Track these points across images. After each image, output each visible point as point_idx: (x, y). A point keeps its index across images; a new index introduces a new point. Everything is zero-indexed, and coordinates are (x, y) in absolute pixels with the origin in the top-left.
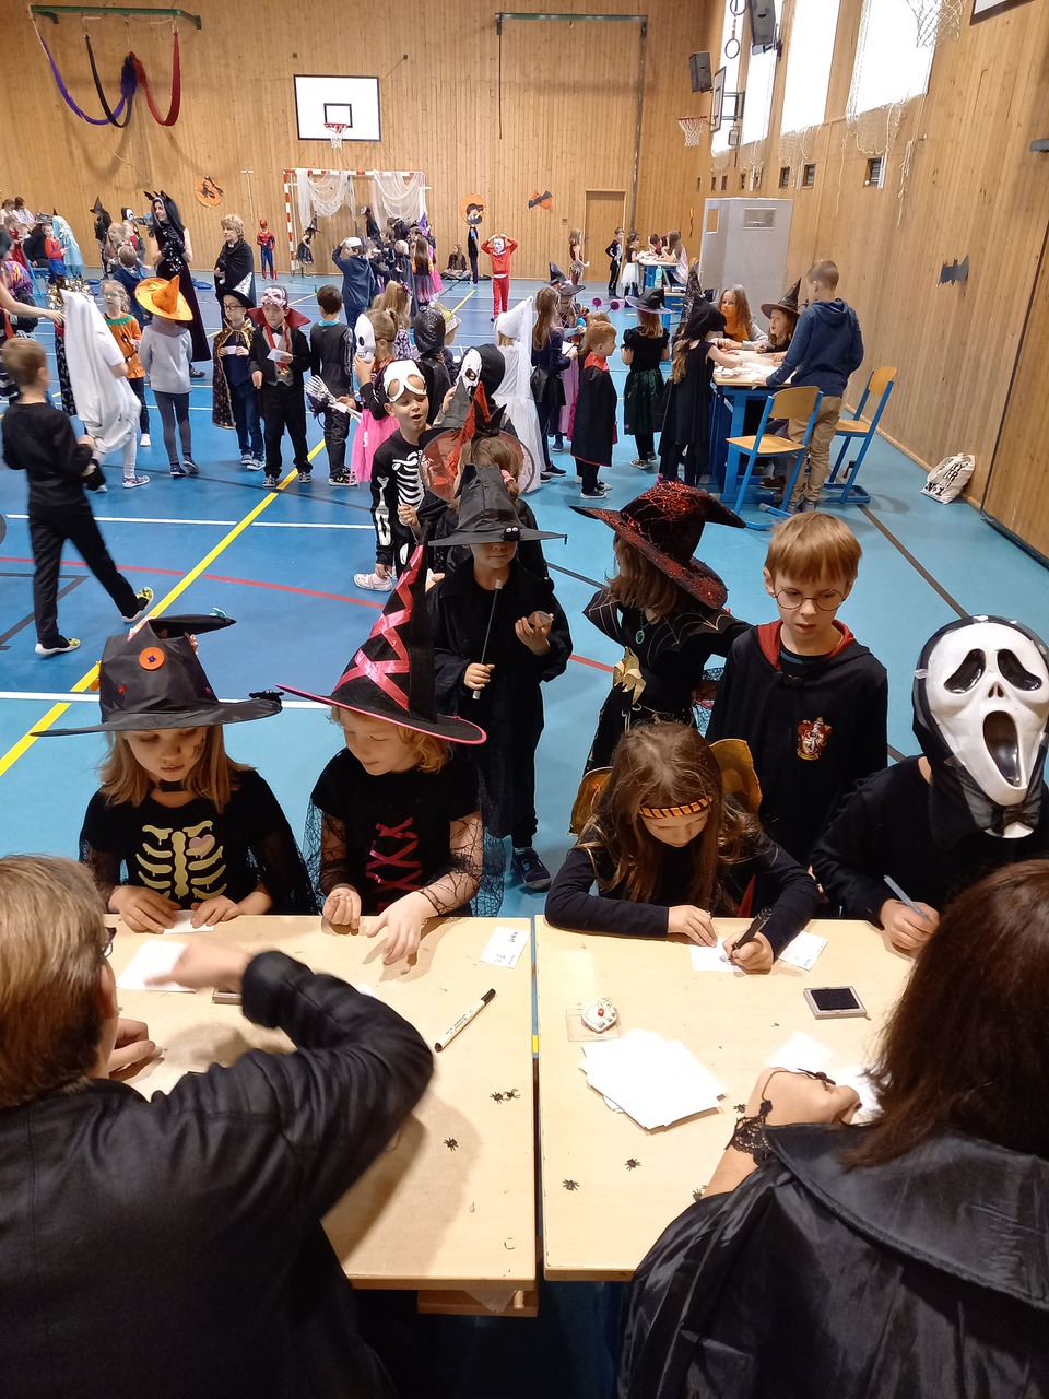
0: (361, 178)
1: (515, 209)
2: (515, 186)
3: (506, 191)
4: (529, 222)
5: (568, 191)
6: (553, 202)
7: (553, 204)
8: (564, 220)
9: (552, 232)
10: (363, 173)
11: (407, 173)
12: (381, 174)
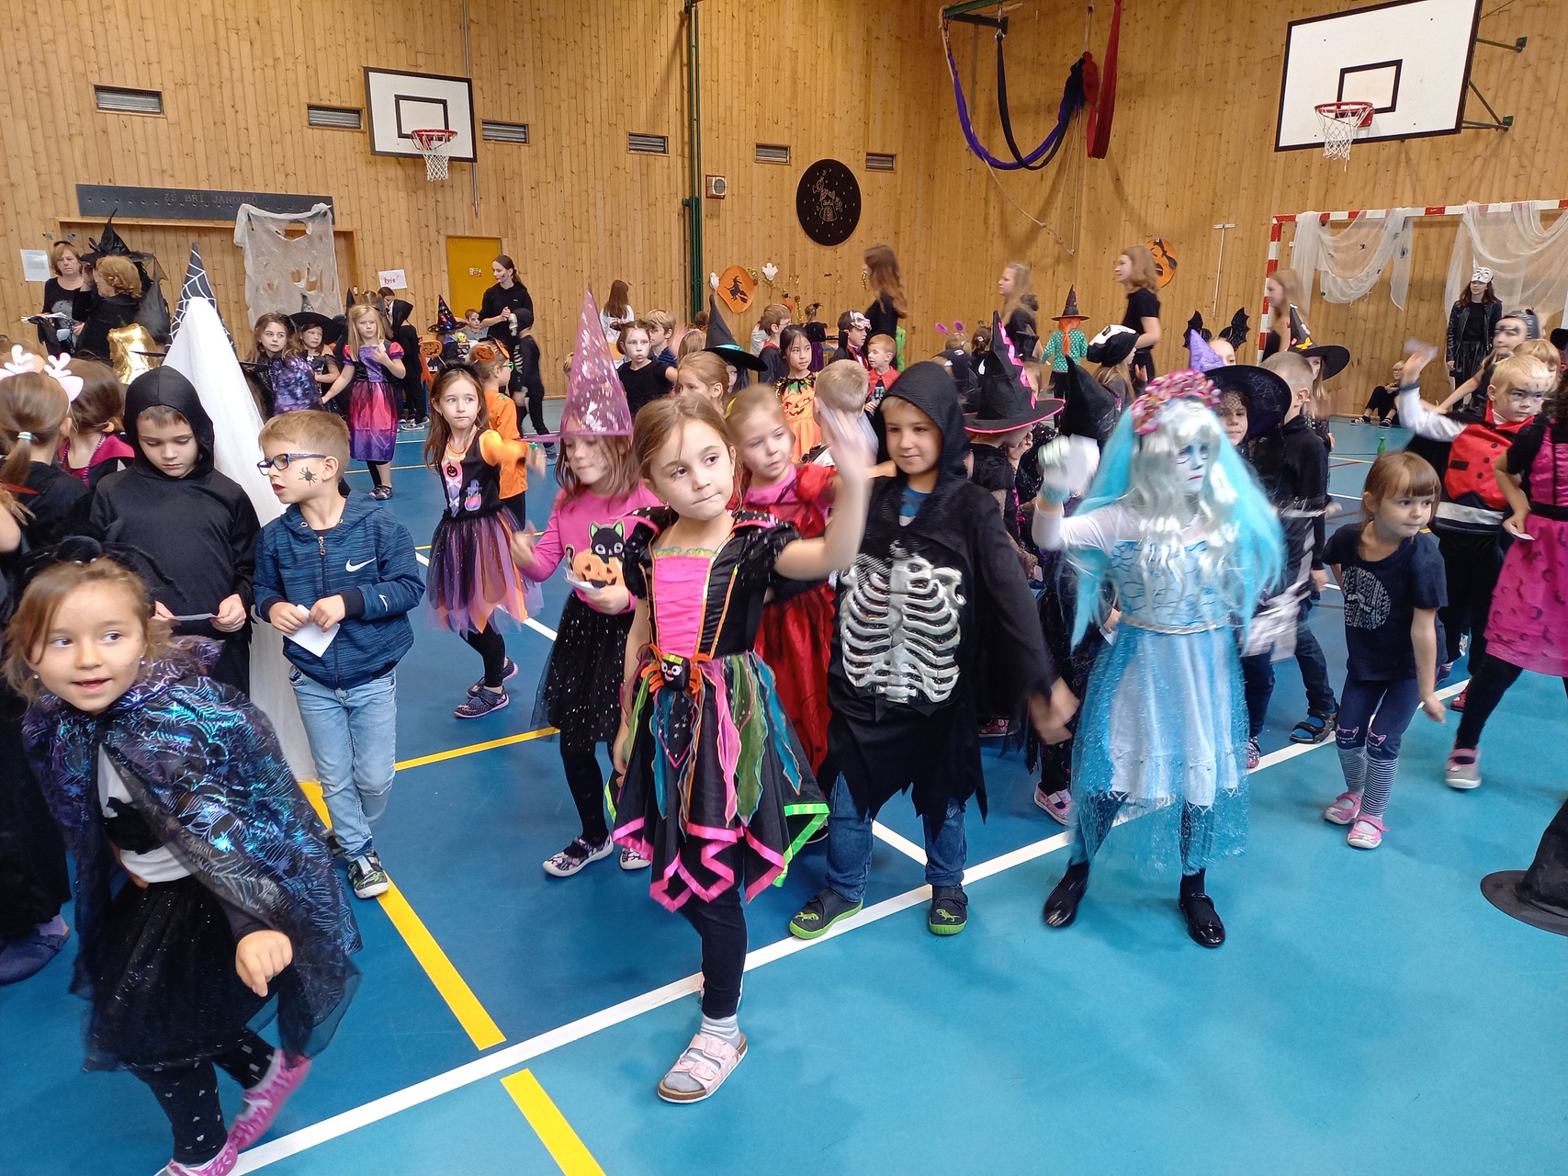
0: (1436, 222)
10: (1441, 210)
11: (1553, 204)
12: (1483, 210)
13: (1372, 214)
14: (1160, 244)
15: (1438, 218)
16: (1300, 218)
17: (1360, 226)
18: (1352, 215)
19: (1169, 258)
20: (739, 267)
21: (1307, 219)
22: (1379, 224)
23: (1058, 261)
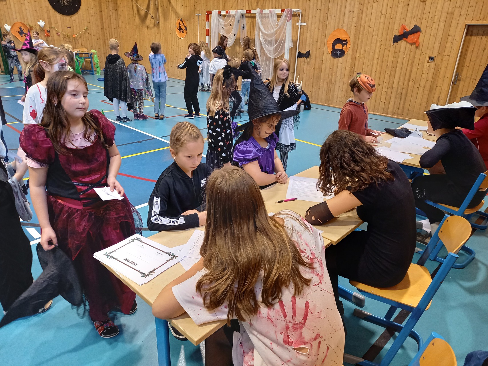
1: (378, 44)
2: (382, 20)
3: (372, 25)
4: (391, 58)
5: (442, 25)
6: (422, 37)
7: (421, 40)
8: (431, 58)
9: (414, 69)
10: (250, 12)
11: (279, 11)
12: (261, 12)
13: (233, 12)
14: (181, 20)
15: (249, 15)
16: (213, 12)
17: (229, 16)
18: (227, 12)
19: (184, 26)
20: (21, 23)
21: (215, 13)
22: (234, 16)
23: (155, 25)
